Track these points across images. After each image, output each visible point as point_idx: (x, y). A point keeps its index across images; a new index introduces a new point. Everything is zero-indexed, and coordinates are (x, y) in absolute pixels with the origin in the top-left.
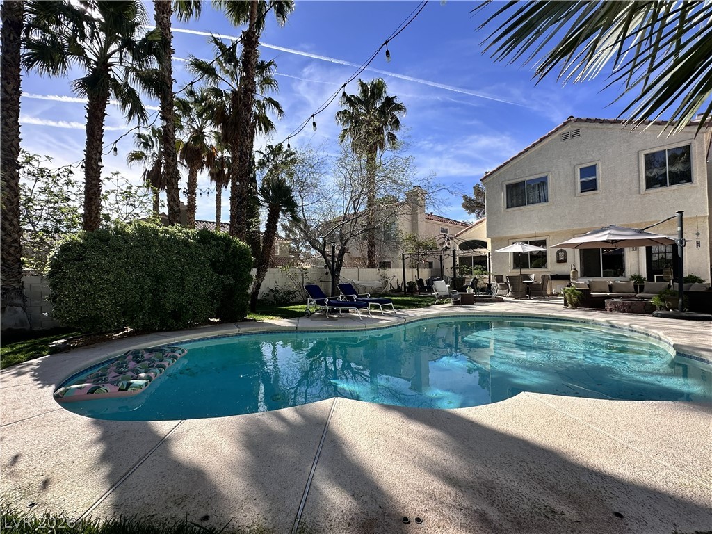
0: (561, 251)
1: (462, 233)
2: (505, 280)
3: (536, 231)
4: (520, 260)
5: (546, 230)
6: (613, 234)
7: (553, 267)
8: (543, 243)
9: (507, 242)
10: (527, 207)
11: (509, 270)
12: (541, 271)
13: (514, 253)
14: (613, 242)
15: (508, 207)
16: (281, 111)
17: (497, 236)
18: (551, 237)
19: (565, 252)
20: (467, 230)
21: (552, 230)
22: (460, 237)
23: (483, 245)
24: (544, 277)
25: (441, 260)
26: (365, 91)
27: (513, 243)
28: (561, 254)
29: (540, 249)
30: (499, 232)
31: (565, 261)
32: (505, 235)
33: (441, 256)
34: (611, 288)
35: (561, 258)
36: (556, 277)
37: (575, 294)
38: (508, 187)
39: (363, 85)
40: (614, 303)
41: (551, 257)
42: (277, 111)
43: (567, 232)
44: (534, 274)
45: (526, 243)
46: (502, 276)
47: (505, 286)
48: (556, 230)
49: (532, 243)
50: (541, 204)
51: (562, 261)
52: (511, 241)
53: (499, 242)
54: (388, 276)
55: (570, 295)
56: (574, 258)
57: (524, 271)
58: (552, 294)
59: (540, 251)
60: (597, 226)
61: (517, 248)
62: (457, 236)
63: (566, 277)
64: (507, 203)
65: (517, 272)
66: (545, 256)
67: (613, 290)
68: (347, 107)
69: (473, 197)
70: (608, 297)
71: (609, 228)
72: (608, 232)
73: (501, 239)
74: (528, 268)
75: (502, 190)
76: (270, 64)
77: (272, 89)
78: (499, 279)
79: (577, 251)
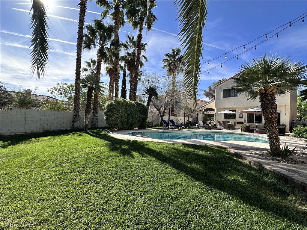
0: (241, 114)
1: (205, 105)
2: (221, 123)
3: (233, 107)
4: (227, 116)
5: (236, 106)
6: (257, 109)
7: (238, 119)
8: (235, 111)
9: (222, 110)
10: (231, 98)
11: (222, 119)
12: (234, 120)
13: (225, 114)
14: (257, 112)
15: (223, 97)
16: (147, 60)
17: (219, 107)
18: (238, 109)
19: (242, 114)
20: (207, 104)
21: (238, 106)
22: (205, 107)
23: (213, 110)
24: (235, 122)
25: (197, 115)
26: (173, 53)
27: (225, 110)
28: (241, 115)
29: (234, 113)
30: (220, 106)
31: (242, 117)
32: (222, 107)
33: (197, 113)
34: (256, 126)
35: (241, 116)
36: (239, 123)
37: (245, 127)
38: (224, 90)
39: (173, 50)
40: (256, 131)
41: (238, 116)
42: (145, 60)
43: (244, 107)
44: (231, 121)
45: (229, 110)
46: (220, 121)
47: (221, 125)
48: (240, 106)
49: (231, 110)
50: (235, 97)
51: (241, 117)
52: (224, 109)
53: (219, 109)
54: (178, 119)
55: (243, 128)
56: (246, 116)
57: (228, 120)
58: (237, 129)
59: (234, 114)
60: (254, 106)
61: (226, 112)
62: (204, 106)
63: (242, 123)
64: (223, 96)
65: (225, 120)
66: (236, 115)
67: (257, 127)
68: (167, 58)
69: (208, 91)
70: (255, 129)
71: (256, 107)
72: (256, 108)
73: (220, 109)
74: (229, 119)
75: (222, 91)
76: (145, 44)
77: (143, 52)
78: (219, 122)
79: (247, 114)
